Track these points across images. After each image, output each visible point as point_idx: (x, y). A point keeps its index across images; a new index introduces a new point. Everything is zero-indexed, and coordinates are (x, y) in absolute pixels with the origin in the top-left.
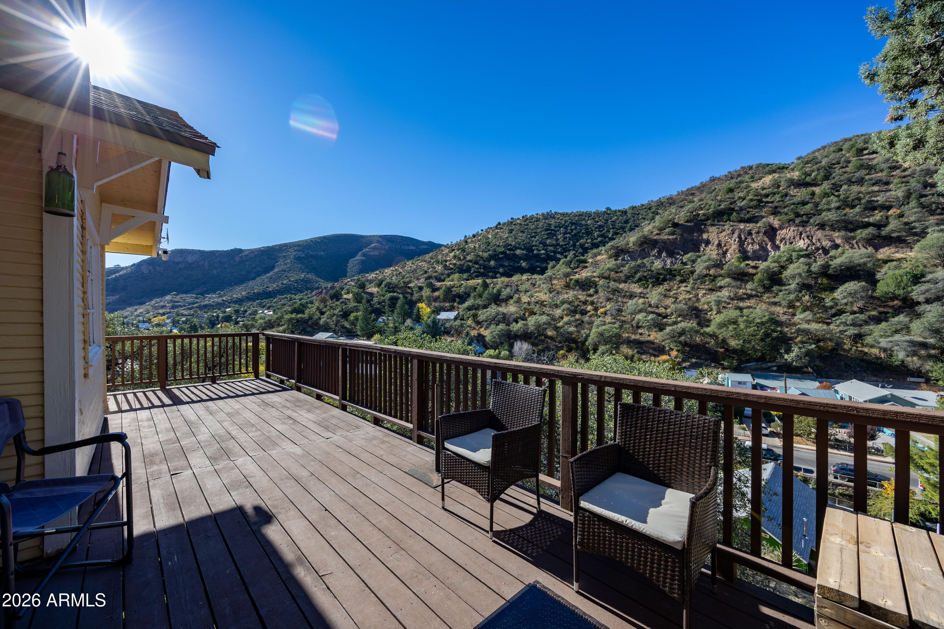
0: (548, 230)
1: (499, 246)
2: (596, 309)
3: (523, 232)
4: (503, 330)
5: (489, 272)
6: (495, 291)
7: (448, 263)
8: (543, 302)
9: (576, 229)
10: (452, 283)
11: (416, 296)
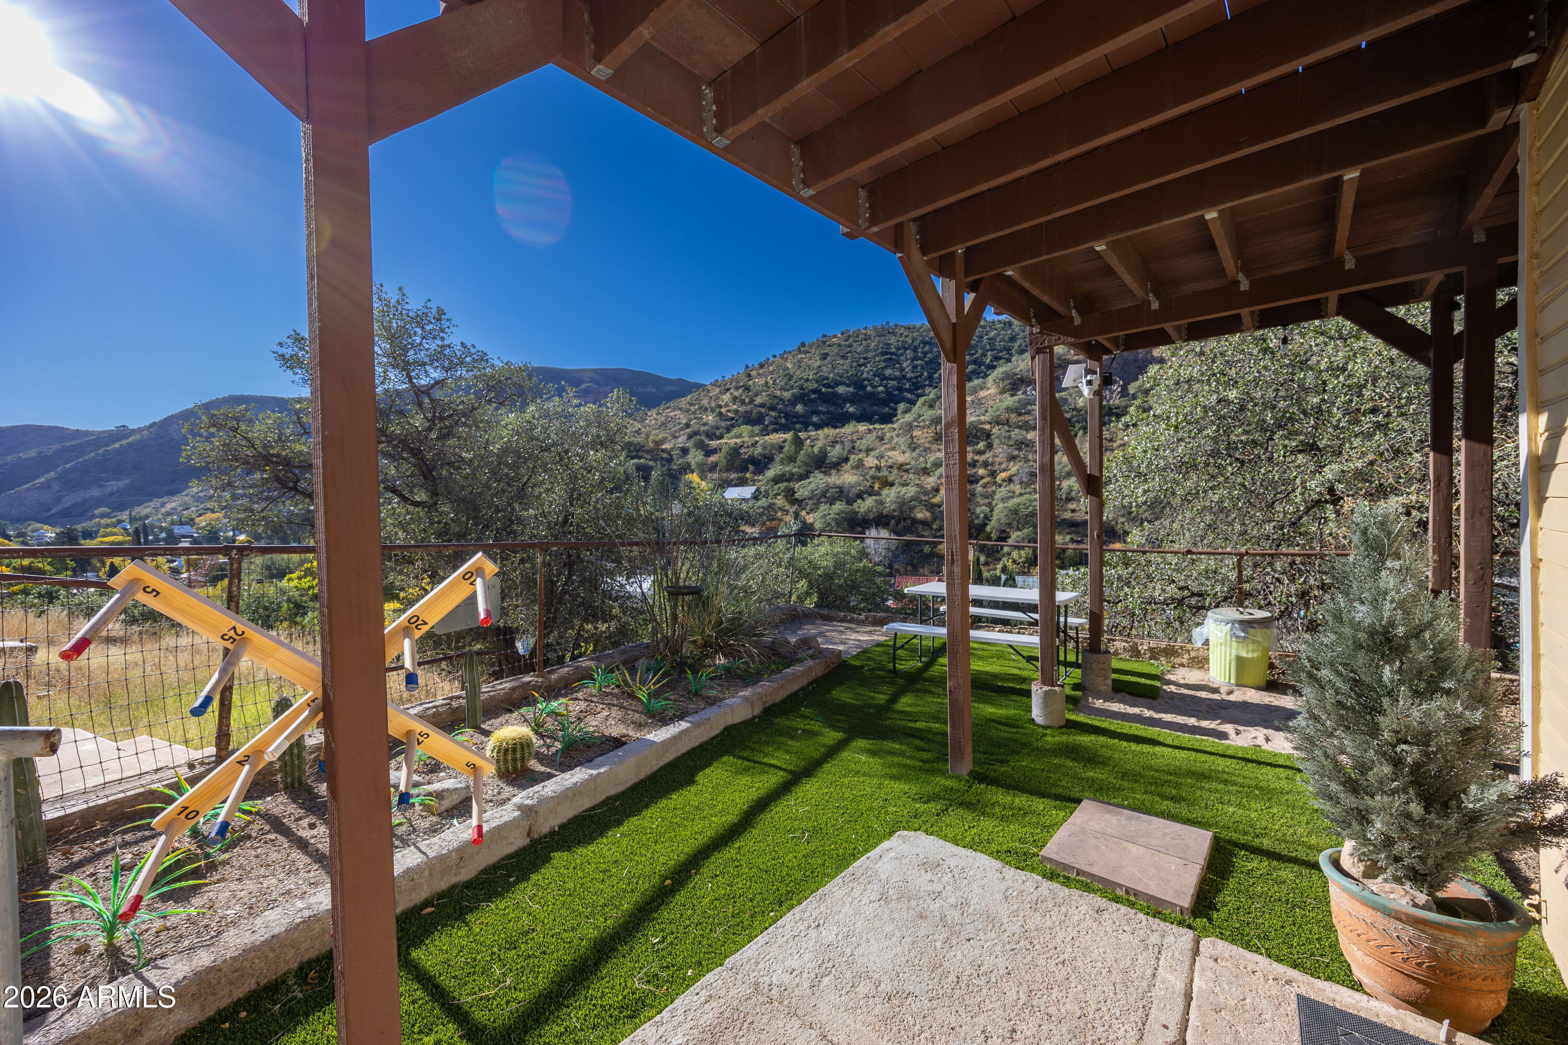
0: (886, 353)
1: (807, 380)
2: (993, 474)
3: (844, 357)
4: (842, 512)
5: (795, 423)
6: (816, 450)
7: (723, 410)
8: (902, 465)
9: (931, 351)
10: (738, 441)
11: (678, 462)
